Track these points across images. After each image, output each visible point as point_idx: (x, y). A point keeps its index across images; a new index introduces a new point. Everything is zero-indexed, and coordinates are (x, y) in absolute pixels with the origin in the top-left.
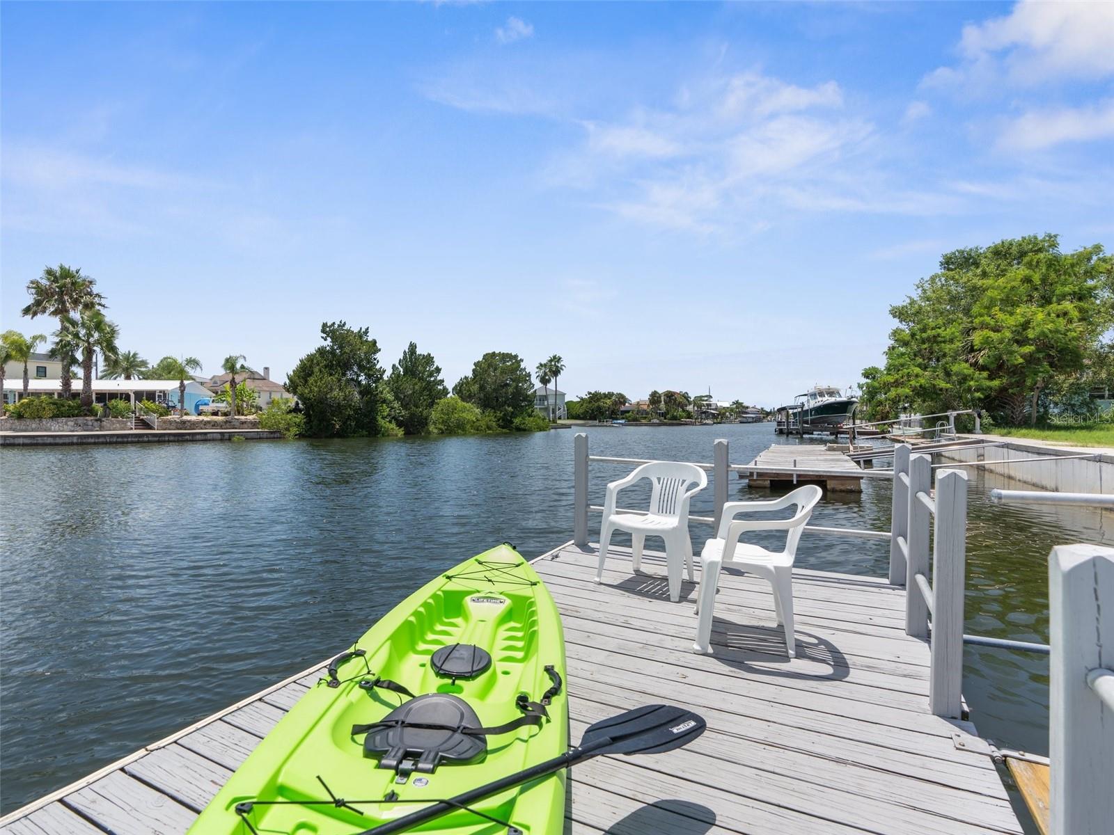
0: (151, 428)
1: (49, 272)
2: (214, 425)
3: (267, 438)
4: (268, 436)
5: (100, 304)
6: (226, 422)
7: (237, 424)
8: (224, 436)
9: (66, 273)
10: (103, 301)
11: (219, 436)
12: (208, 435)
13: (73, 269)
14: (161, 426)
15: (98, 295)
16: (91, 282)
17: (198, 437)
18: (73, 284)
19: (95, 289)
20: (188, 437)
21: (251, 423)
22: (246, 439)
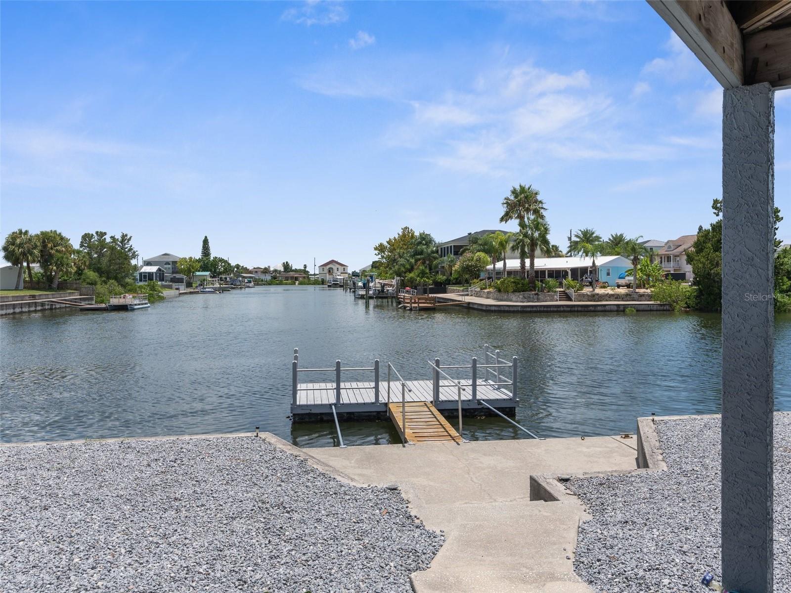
0: (570, 300)
1: (514, 192)
2: (617, 297)
3: (657, 310)
4: (658, 308)
5: (542, 208)
6: (627, 295)
7: (636, 296)
8: (619, 307)
9: (523, 189)
10: (544, 206)
11: (615, 308)
12: (607, 307)
13: (527, 187)
14: (577, 299)
15: (541, 202)
16: (536, 194)
17: (599, 308)
18: (526, 197)
19: (539, 198)
20: (591, 308)
21: (648, 295)
22: (637, 311)
